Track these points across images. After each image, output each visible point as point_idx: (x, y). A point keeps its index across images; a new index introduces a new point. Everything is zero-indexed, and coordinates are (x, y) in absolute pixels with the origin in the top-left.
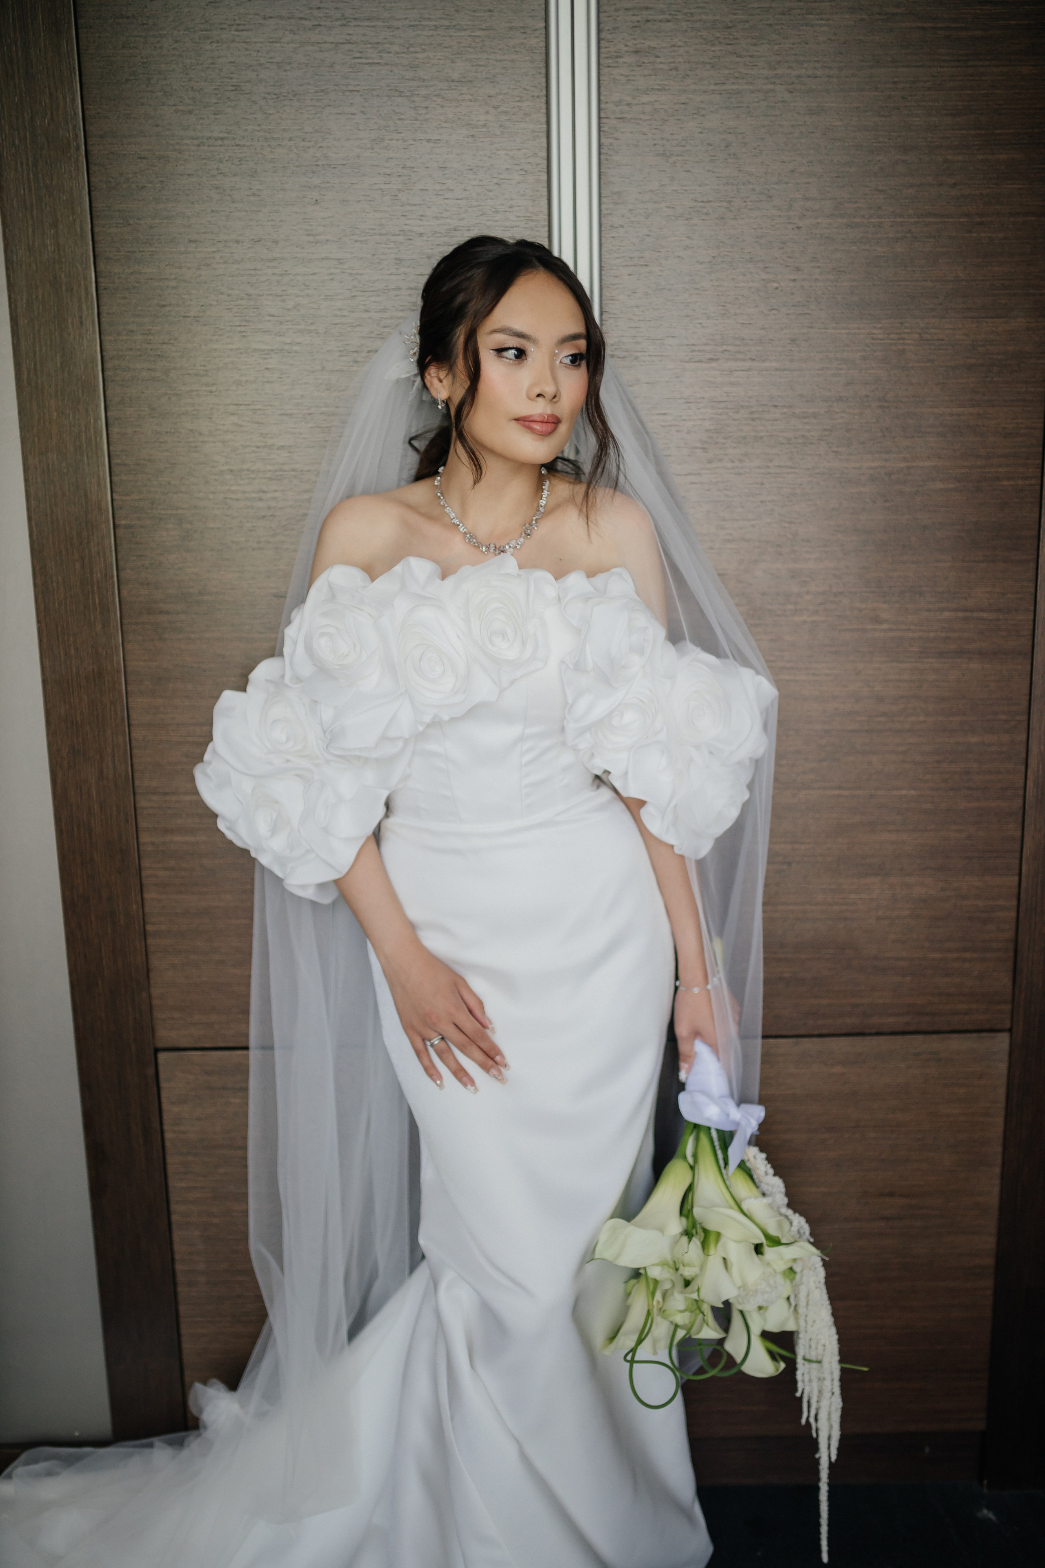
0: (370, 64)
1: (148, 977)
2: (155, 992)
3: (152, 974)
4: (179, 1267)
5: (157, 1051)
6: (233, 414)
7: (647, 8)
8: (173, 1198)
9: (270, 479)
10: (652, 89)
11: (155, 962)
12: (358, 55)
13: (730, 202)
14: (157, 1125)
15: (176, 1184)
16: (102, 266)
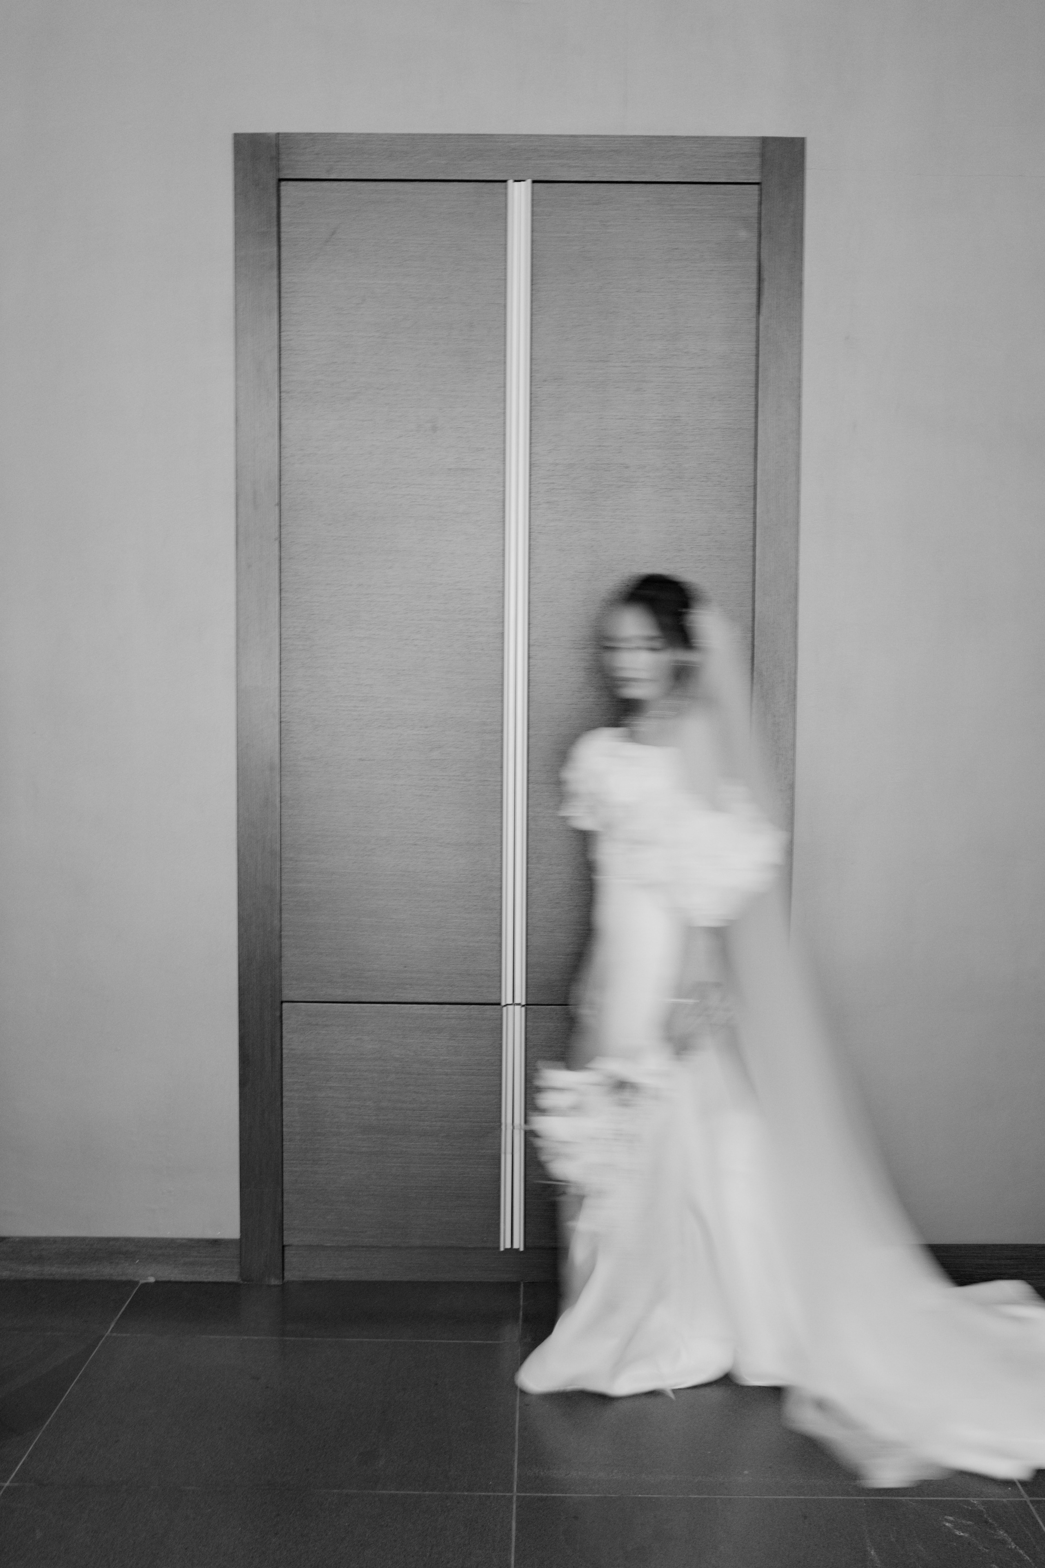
0: (419, 505)
1: (280, 961)
2: (284, 969)
3: (283, 959)
4: (284, 1129)
5: (282, 1002)
6: (344, 668)
7: (553, 483)
8: (284, 1089)
9: (361, 701)
10: (556, 520)
11: (286, 952)
12: (414, 501)
13: (593, 573)
14: (278, 1045)
15: (287, 1079)
16: (283, 595)
